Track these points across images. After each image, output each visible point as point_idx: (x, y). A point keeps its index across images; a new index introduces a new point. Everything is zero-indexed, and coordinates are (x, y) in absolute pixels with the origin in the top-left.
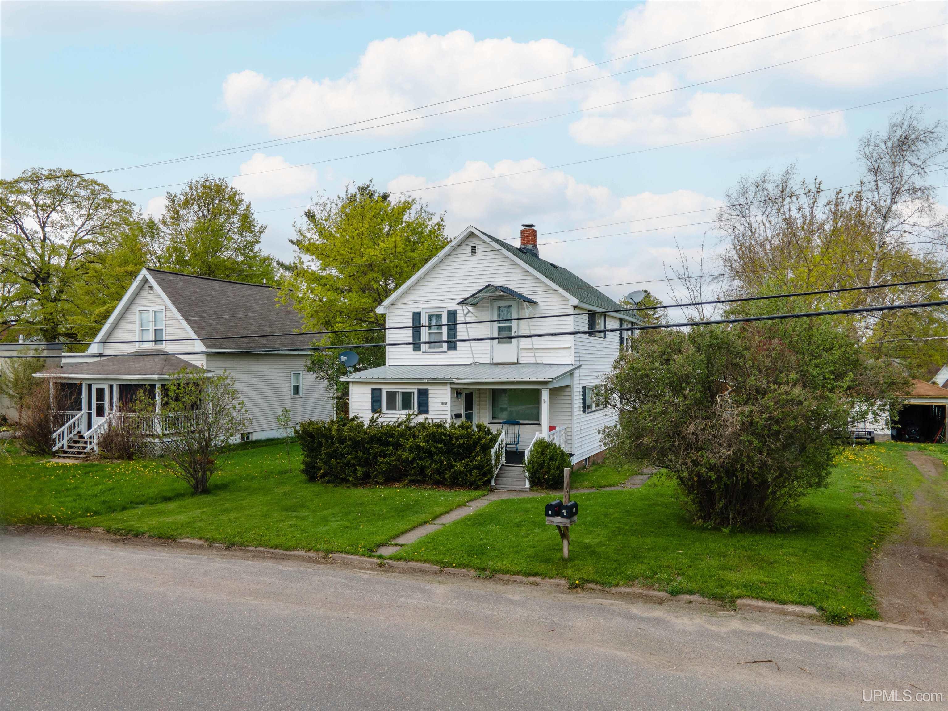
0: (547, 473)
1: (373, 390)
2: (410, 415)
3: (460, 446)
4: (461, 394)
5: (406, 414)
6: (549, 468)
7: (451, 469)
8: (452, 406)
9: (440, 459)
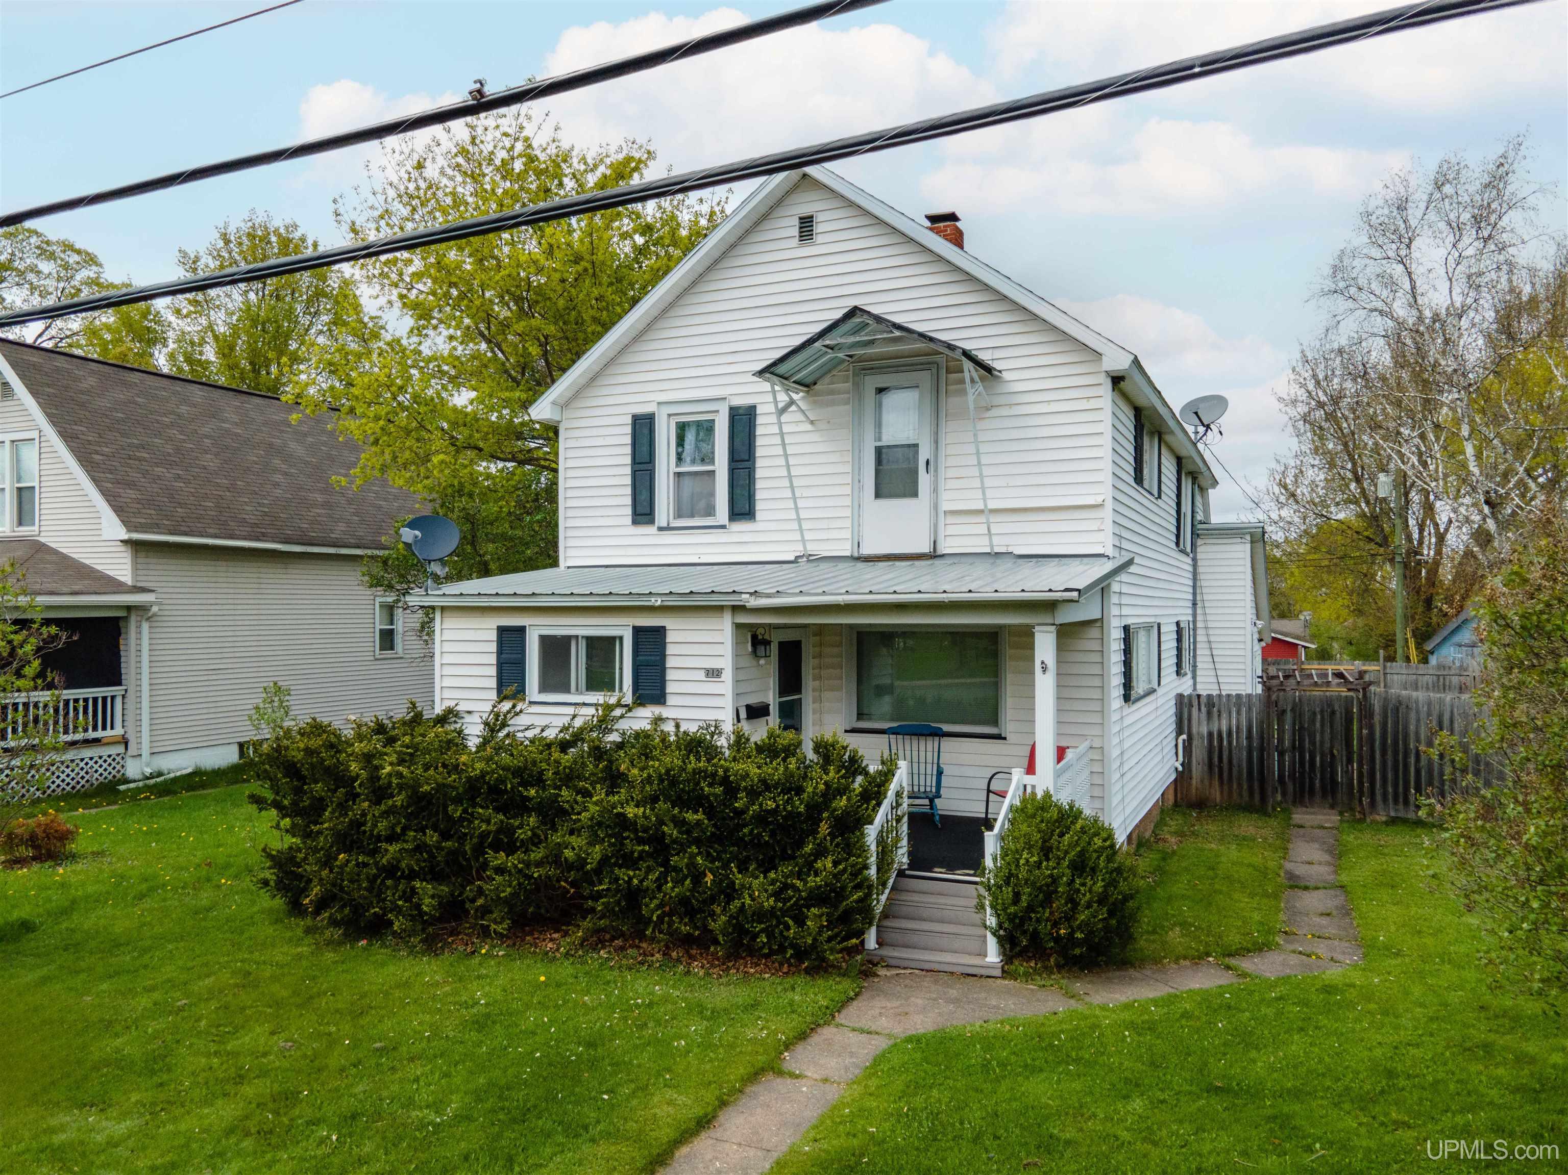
0: (1069, 918)
1: (502, 630)
2: (609, 708)
3: (762, 818)
4: (767, 643)
5: (596, 705)
6: (1073, 901)
7: (730, 899)
8: (737, 682)
9: (692, 865)
